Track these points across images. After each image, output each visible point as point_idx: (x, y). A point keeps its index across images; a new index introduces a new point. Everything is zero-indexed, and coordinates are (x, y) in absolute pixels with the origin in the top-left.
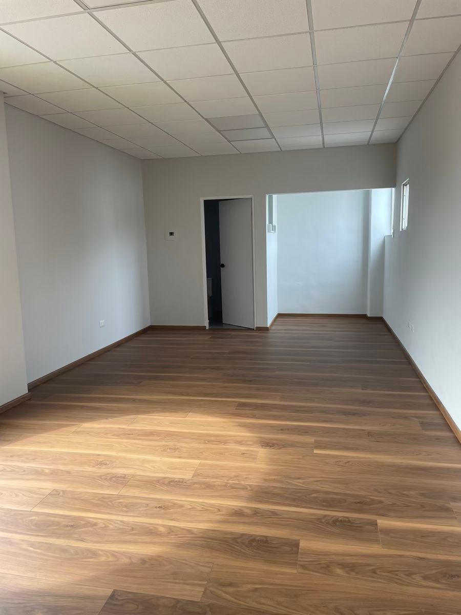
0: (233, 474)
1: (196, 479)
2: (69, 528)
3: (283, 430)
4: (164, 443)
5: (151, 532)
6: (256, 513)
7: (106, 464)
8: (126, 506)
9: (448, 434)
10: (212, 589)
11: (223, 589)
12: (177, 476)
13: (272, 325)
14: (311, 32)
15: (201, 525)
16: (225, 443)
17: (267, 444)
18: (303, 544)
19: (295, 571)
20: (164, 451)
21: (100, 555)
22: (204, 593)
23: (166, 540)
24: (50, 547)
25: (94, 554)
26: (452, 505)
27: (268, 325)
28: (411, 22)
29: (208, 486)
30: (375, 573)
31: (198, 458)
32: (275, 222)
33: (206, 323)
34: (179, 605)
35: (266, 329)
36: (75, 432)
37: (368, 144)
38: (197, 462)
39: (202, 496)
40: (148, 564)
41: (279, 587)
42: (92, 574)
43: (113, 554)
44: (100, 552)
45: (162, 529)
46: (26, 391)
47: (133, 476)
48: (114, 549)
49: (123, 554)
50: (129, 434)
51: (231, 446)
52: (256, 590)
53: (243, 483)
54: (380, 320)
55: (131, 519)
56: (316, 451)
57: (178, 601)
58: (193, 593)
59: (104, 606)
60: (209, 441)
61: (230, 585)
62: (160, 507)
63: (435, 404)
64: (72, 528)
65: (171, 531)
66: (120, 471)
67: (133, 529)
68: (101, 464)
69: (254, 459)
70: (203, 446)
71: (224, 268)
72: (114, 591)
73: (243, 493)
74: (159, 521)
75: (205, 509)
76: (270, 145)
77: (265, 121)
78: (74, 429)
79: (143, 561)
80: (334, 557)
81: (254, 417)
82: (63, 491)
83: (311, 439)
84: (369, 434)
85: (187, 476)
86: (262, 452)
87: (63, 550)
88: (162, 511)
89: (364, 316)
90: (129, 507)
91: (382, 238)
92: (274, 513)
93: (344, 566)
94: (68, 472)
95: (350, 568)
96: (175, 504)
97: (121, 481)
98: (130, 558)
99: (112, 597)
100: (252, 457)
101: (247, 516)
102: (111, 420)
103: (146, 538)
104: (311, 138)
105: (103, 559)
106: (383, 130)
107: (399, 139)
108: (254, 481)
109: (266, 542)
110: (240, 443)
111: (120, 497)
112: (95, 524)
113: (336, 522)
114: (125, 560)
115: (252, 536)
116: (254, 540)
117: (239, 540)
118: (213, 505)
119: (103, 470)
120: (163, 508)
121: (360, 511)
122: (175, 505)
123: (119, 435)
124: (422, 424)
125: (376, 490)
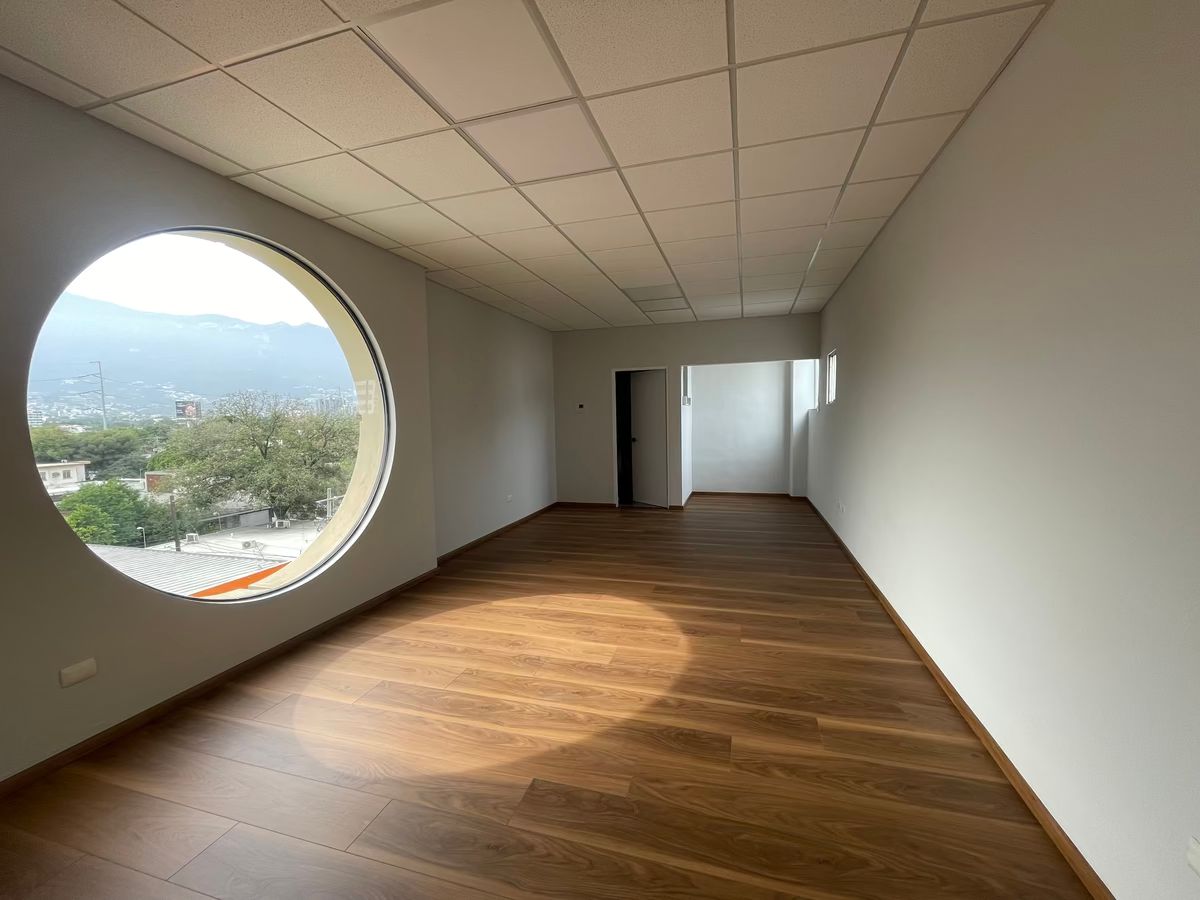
0: (654, 662)
1: (615, 665)
2: (484, 710)
3: (705, 616)
4: (577, 625)
5: (570, 718)
6: (681, 704)
7: (519, 645)
8: (541, 690)
9: (891, 626)
10: (638, 784)
11: (649, 784)
12: (594, 660)
13: (687, 503)
14: (737, 201)
15: (622, 715)
16: (644, 628)
17: (689, 631)
18: (735, 741)
19: (728, 770)
20: (578, 633)
21: (518, 741)
22: (631, 787)
23: (586, 728)
24: (466, 729)
25: (511, 739)
26: (902, 705)
27: (683, 504)
28: (844, 187)
29: (628, 673)
30: (818, 777)
31: (615, 643)
32: (690, 395)
33: (616, 501)
34: (603, 799)
35: (680, 508)
36: (485, 610)
37: (790, 313)
38: (615, 646)
39: (622, 684)
40: (568, 753)
41: (711, 786)
42: (510, 760)
43: (531, 740)
44: (518, 738)
45: (581, 716)
46: (436, 566)
47: (547, 658)
48: (533, 735)
49: (541, 740)
50: (541, 615)
51: (650, 631)
52: (685, 788)
53: (667, 671)
54: (805, 500)
55: (548, 704)
56: (742, 641)
57: (602, 795)
58: (619, 787)
59: (525, 797)
60: (627, 626)
61: (657, 781)
62: (577, 693)
63: (873, 593)
64: (487, 710)
65: (591, 719)
66: (535, 653)
67: (550, 715)
68: (515, 644)
69: (676, 646)
70: (620, 630)
71: (636, 443)
72: (534, 780)
73: (665, 682)
74: (579, 708)
75: (626, 698)
76: (687, 316)
77: (682, 292)
78: (483, 606)
79: (563, 750)
80: (771, 756)
81: (673, 601)
82: (477, 671)
83: (737, 627)
84: (802, 623)
85: (605, 661)
86: (683, 639)
87: (479, 732)
88: (581, 697)
89: (786, 496)
90: (546, 691)
91: (805, 412)
92: (701, 705)
93: (783, 767)
94: (480, 651)
95: (791, 769)
96: (593, 690)
97: (535, 663)
98: (549, 745)
99: (532, 786)
100: (674, 645)
101: (671, 707)
102: (521, 599)
103: (564, 725)
104: (729, 308)
105: (521, 744)
106: (807, 300)
107: (823, 309)
108: (677, 670)
109: (695, 736)
110: (659, 628)
111: (536, 680)
112: (512, 707)
113: (770, 719)
114: (543, 748)
115: (679, 728)
116: (681, 734)
117: (665, 733)
118: (633, 694)
119: (516, 651)
120: (581, 694)
121: (798, 707)
122: (593, 692)
123: (530, 615)
124: (859, 613)
125: (812, 685)
